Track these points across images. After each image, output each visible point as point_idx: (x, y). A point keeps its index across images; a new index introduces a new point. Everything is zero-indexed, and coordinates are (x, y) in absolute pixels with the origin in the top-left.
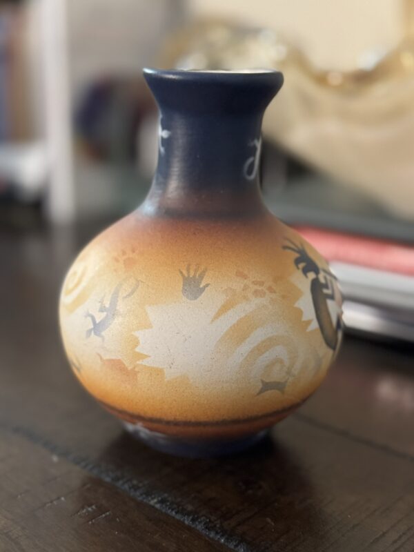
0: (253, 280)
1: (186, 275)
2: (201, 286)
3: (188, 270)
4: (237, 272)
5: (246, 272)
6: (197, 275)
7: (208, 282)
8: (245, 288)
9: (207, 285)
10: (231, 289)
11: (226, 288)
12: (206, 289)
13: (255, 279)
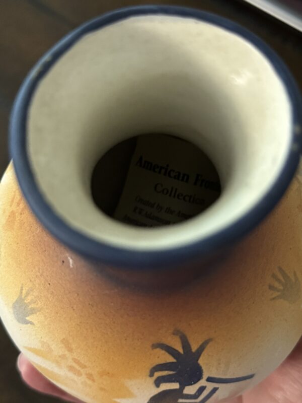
0: (76, 358)
1: (23, 297)
2: (27, 318)
3: (27, 294)
4: (64, 339)
5: (74, 346)
6: (30, 307)
7: (35, 322)
8: (63, 357)
9: (32, 323)
10: (49, 346)
11: (45, 341)
12: (29, 325)
13: (79, 359)
